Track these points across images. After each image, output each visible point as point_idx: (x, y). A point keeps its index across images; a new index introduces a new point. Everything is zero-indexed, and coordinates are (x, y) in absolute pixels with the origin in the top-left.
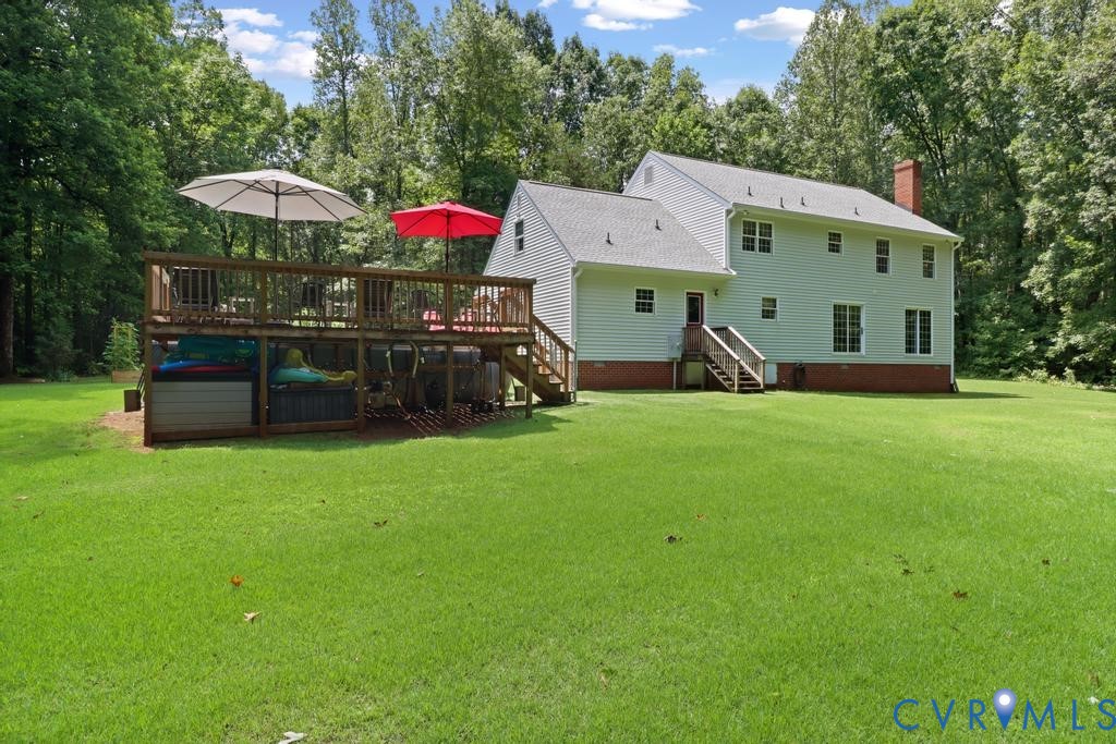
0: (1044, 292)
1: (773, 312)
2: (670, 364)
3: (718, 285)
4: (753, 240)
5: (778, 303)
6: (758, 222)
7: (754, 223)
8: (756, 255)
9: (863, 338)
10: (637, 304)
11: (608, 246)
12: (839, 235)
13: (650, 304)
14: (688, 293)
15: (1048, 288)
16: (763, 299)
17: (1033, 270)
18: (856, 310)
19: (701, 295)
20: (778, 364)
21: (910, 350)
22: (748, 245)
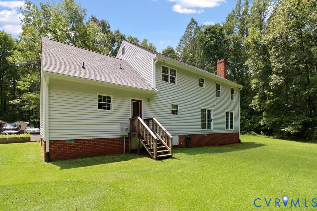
0: (256, 108)
1: (177, 111)
2: (121, 139)
3: (150, 97)
4: (167, 77)
5: (179, 107)
6: (169, 68)
7: (168, 69)
8: (168, 84)
9: (212, 123)
10: (99, 104)
11: (83, 69)
12: (203, 80)
13: (109, 105)
14: (132, 100)
15: (258, 106)
16: (172, 105)
17: (253, 101)
18: (209, 111)
19: (141, 101)
20: (179, 136)
21: (227, 128)
22: (165, 79)
